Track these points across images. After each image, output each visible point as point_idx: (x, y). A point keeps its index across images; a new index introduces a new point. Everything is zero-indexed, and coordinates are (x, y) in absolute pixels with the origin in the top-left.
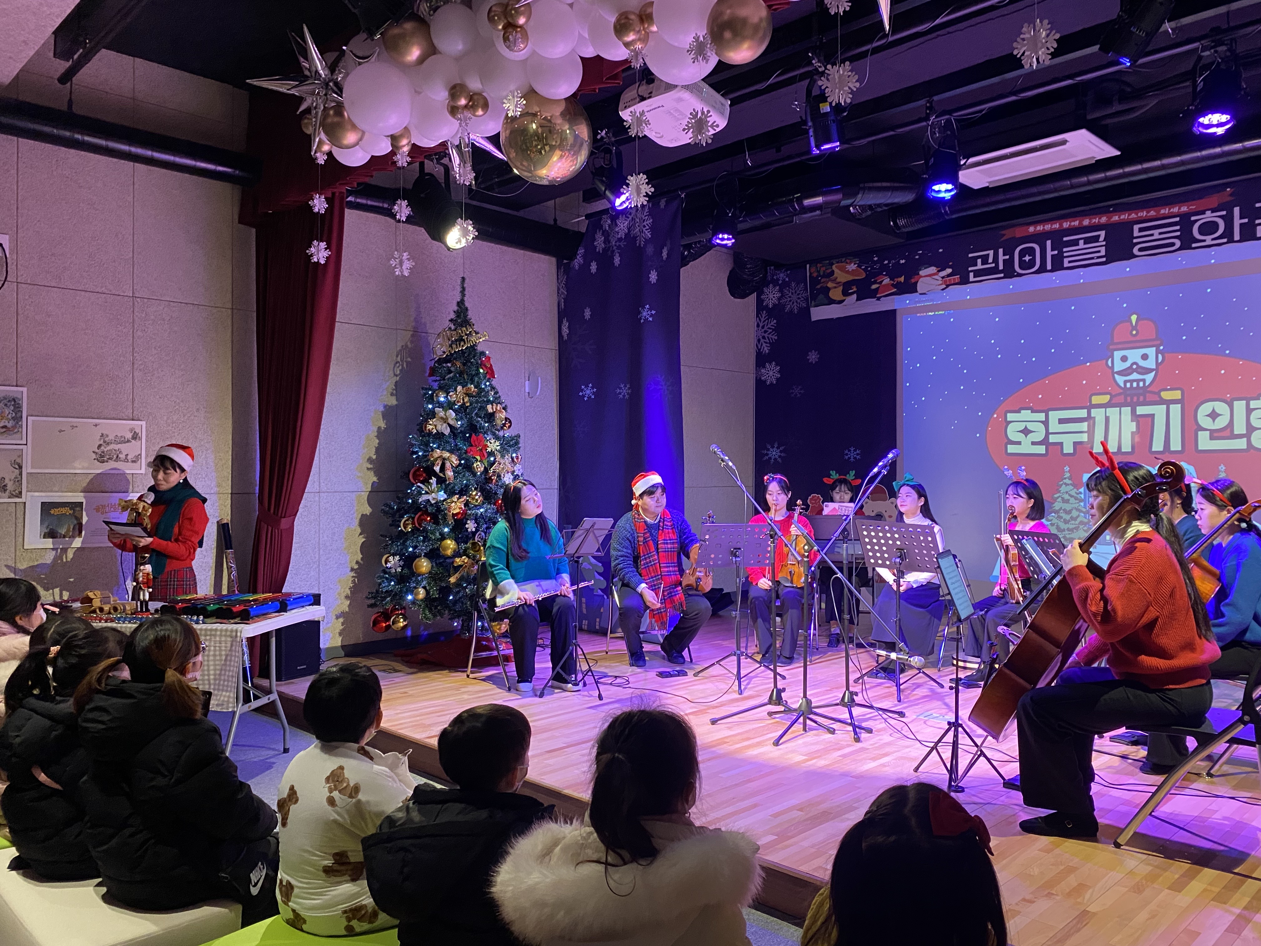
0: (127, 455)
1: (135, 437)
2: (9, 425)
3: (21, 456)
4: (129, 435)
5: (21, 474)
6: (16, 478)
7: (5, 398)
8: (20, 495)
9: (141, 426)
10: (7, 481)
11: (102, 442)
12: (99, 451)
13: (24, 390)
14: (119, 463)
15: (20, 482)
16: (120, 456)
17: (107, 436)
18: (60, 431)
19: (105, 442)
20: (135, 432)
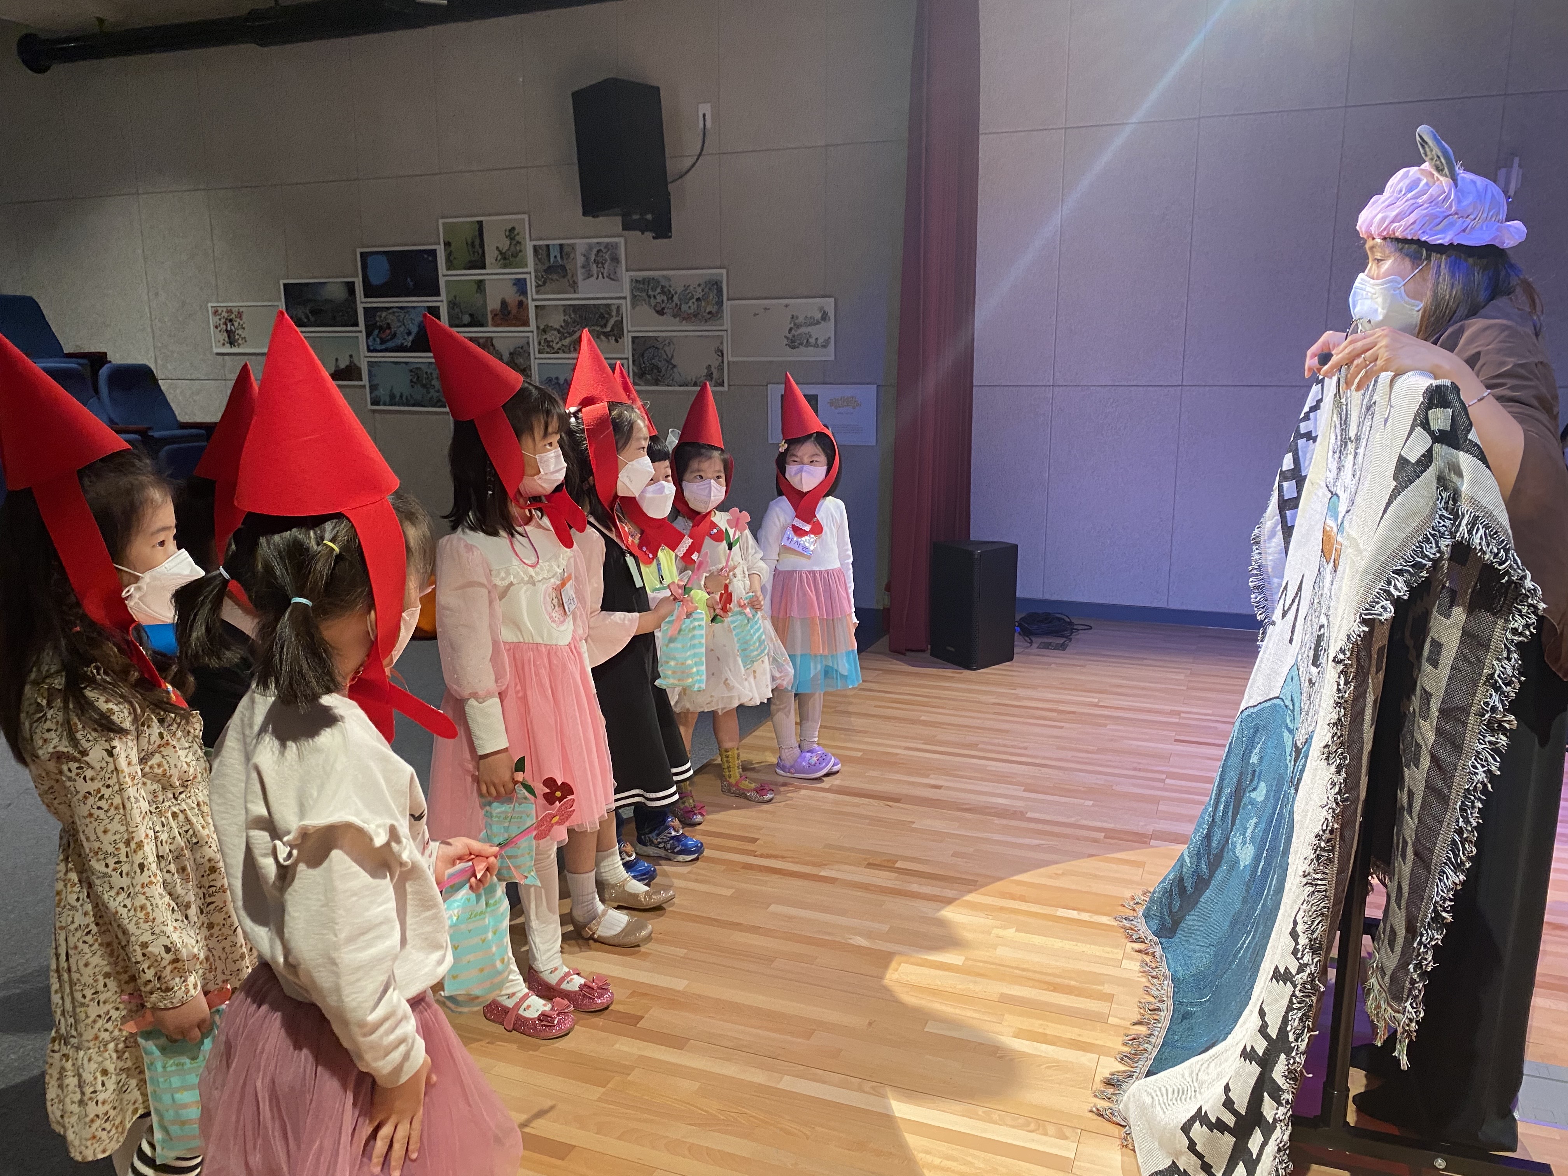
0: (817, 339)
1: (825, 317)
2: (714, 311)
3: (722, 343)
4: (818, 316)
5: (723, 362)
6: (719, 365)
7: (709, 282)
8: (722, 384)
9: (829, 304)
10: (713, 369)
11: (792, 325)
12: (790, 336)
13: (724, 271)
14: (810, 348)
15: (722, 369)
16: (810, 340)
17: (797, 318)
18: (755, 315)
19: (795, 324)
20: (824, 312)
